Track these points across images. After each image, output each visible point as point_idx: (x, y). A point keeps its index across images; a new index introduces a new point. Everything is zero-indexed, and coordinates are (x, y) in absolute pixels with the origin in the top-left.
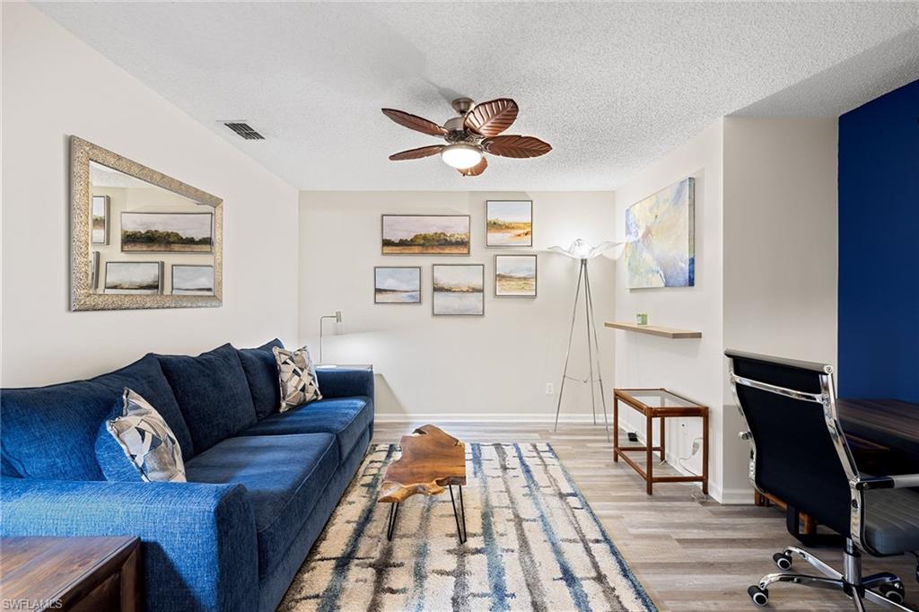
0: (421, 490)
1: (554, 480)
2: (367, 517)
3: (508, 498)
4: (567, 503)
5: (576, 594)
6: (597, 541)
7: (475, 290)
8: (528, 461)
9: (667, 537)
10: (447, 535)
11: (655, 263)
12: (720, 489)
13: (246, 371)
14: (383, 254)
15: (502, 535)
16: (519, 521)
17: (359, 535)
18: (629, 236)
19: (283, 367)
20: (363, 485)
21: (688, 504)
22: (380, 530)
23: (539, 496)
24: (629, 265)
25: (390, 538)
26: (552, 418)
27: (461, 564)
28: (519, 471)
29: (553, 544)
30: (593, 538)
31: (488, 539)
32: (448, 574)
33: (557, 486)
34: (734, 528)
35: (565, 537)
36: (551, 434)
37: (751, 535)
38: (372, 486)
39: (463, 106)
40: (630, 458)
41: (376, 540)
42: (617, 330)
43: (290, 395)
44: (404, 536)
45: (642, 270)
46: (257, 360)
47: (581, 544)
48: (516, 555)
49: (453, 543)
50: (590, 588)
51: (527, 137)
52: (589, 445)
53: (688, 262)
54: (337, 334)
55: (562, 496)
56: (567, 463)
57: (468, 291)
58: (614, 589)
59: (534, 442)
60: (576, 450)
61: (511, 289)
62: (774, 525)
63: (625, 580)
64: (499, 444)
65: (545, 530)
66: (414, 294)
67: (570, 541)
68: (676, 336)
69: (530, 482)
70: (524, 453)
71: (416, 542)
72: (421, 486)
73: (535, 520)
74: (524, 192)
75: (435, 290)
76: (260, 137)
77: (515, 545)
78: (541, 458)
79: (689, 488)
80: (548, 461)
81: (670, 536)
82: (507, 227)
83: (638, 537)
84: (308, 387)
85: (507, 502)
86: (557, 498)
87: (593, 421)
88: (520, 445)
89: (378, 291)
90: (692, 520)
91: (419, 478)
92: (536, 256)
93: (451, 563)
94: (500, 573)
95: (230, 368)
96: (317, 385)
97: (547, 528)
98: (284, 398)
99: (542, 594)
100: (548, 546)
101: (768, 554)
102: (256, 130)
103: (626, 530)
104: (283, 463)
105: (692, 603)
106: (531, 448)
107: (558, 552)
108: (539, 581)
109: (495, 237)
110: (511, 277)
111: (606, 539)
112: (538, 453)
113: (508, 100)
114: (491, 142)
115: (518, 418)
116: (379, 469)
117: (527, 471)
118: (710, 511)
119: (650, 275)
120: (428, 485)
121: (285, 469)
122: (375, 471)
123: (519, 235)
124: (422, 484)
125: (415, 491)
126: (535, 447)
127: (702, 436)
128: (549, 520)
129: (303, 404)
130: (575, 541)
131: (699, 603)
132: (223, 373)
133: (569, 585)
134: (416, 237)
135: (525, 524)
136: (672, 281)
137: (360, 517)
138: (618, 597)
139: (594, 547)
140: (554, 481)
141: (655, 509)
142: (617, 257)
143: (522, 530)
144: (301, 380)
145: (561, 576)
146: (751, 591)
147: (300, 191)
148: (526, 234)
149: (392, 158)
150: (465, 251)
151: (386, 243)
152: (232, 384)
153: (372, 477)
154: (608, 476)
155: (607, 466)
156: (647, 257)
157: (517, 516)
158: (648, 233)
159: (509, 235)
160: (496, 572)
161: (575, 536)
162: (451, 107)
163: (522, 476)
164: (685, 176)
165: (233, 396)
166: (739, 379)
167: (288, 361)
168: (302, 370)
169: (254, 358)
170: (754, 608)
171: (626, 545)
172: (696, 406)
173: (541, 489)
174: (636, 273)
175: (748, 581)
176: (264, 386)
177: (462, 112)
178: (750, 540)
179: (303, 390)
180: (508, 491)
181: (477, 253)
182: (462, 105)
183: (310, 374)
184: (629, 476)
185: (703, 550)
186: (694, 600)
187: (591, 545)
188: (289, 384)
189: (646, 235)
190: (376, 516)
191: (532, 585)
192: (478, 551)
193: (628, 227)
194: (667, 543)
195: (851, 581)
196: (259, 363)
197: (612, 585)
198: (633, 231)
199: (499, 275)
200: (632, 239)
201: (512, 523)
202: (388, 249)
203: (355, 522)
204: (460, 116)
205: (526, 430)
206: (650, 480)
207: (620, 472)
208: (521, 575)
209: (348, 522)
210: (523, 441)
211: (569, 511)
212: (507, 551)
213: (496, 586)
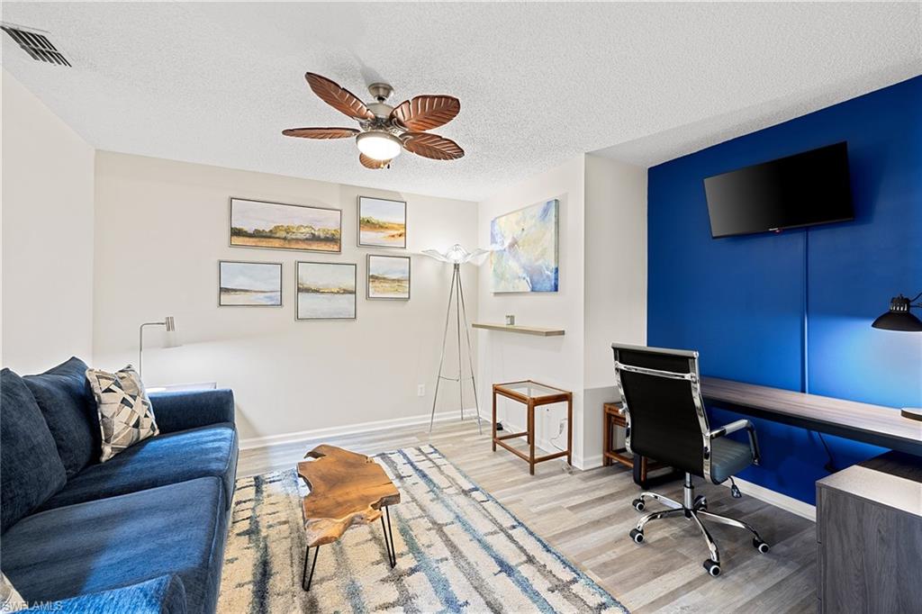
0: (358, 520)
1: (453, 479)
2: (264, 572)
3: (418, 507)
4: (474, 499)
5: (518, 581)
6: (514, 527)
7: (346, 292)
8: (421, 466)
9: (560, 508)
10: (373, 564)
11: (522, 270)
12: (581, 459)
13: (44, 410)
14: (231, 245)
15: (429, 546)
16: (439, 528)
17: (263, 597)
18: (494, 245)
19: (105, 397)
20: (238, 535)
21: (562, 476)
22: (289, 582)
23: (446, 498)
24: (495, 270)
25: (306, 586)
26: (427, 419)
27: (402, 590)
28: (416, 478)
29: (479, 541)
30: (509, 525)
31: (416, 555)
32: (393, 605)
33: (457, 484)
34: (597, 488)
35: (486, 531)
36: (428, 435)
37: (612, 490)
38: (252, 532)
39: (382, 92)
40: (508, 444)
41: (289, 596)
42: (480, 329)
43: (119, 434)
44: (322, 580)
45: (508, 276)
46: (59, 391)
47: (502, 533)
48: (451, 562)
49: (383, 570)
50: (526, 571)
51: (446, 140)
52: (466, 440)
53: (554, 271)
54: (168, 346)
55: (466, 493)
56: (456, 461)
57: (338, 292)
58: (545, 566)
59: (416, 446)
60: (457, 446)
61: (384, 291)
62: (622, 479)
63: (549, 555)
64: (384, 454)
65: (466, 530)
66: (273, 294)
67: (492, 533)
68: (548, 334)
69: (432, 486)
70: (413, 459)
71: (340, 582)
72: (357, 516)
73: (453, 523)
74: (398, 193)
75: (299, 290)
76: (66, 63)
77: (446, 553)
78: (431, 460)
79: (557, 463)
80: (439, 462)
81: (561, 507)
82: (380, 227)
83: (540, 514)
84: (143, 419)
85: (418, 512)
86: (462, 496)
87: (460, 417)
88: (405, 451)
89: (223, 290)
90: (571, 489)
91: (350, 507)
92: (409, 258)
93: (391, 593)
94: (446, 585)
95: (22, 406)
96: (154, 416)
97: (467, 528)
98: (107, 441)
99: (491, 592)
100: (475, 544)
101: (627, 502)
102: (60, 51)
103: (528, 510)
104: (170, 531)
105: (599, 557)
106: (417, 452)
107: (487, 548)
108: (483, 581)
109: (368, 236)
110: (384, 278)
111: (519, 523)
112: (425, 455)
113: (453, 99)
114: (411, 137)
115: (390, 424)
116: (253, 509)
117: (424, 476)
118: (579, 478)
119: (517, 281)
120: (365, 512)
121: (176, 538)
122: (249, 513)
123: (393, 236)
124: (358, 513)
125: (351, 523)
126: (420, 450)
127: (567, 417)
128: (466, 518)
129: (137, 445)
130: (495, 533)
131: (604, 555)
132: (12, 416)
133: (509, 575)
134: (277, 228)
135: (445, 529)
136: (538, 287)
137: (254, 574)
138: (551, 572)
139: (512, 532)
140: (453, 481)
141: (542, 486)
142: (479, 264)
143: (445, 534)
144: (133, 412)
145: (499, 569)
146: (632, 535)
147: (97, 151)
148: (400, 236)
149: (285, 132)
150: (336, 248)
151: (236, 233)
152: (28, 432)
153: (248, 521)
154: (494, 465)
155: (489, 456)
156: (513, 266)
157: (434, 523)
158: (513, 244)
159: (382, 235)
160: (441, 585)
161: (494, 528)
162: (366, 89)
163: (422, 482)
164: (552, 197)
165: (33, 448)
166: (622, 366)
167: (114, 387)
168: (134, 398)
169: (53, 388)
170: (637, 547)
171: (535, 524)
172: (562, 393)
173: (445, 490)
174: (502, 279)
175: (624, 528)
176: (72, 428)
177: (381, 99)
178: (612, 495)
179: (137, 425)
180: (414, 500)
181: (349, 252)
182: (381, 90)
183: (144, 403)
184: (511, 462)
185: (588, 512)
186: (600, 555)
187: (510, 532)
188: (116, 420)
189: (512, 246)
190: (276, 565)
191: (479, 588)
192: (413, 571)
193: (493, 236)
194: (561, 513)
195: (689, 508)
196: (61, 395)
197: (542, 563)
198: (499, 240)
199: (372, 277)
200: (497, 247)
201: (434, 532)
202: (237, 240)
203: (250, 582)
204: (378, 102)
205: (404, 434)
206: (533, 461)
207: (500, 460)
208: (464, 580)
209: (240, 585)
210: (407, 446)
211: (479, 506)
212: (442, 560)
213: (447, 601)
